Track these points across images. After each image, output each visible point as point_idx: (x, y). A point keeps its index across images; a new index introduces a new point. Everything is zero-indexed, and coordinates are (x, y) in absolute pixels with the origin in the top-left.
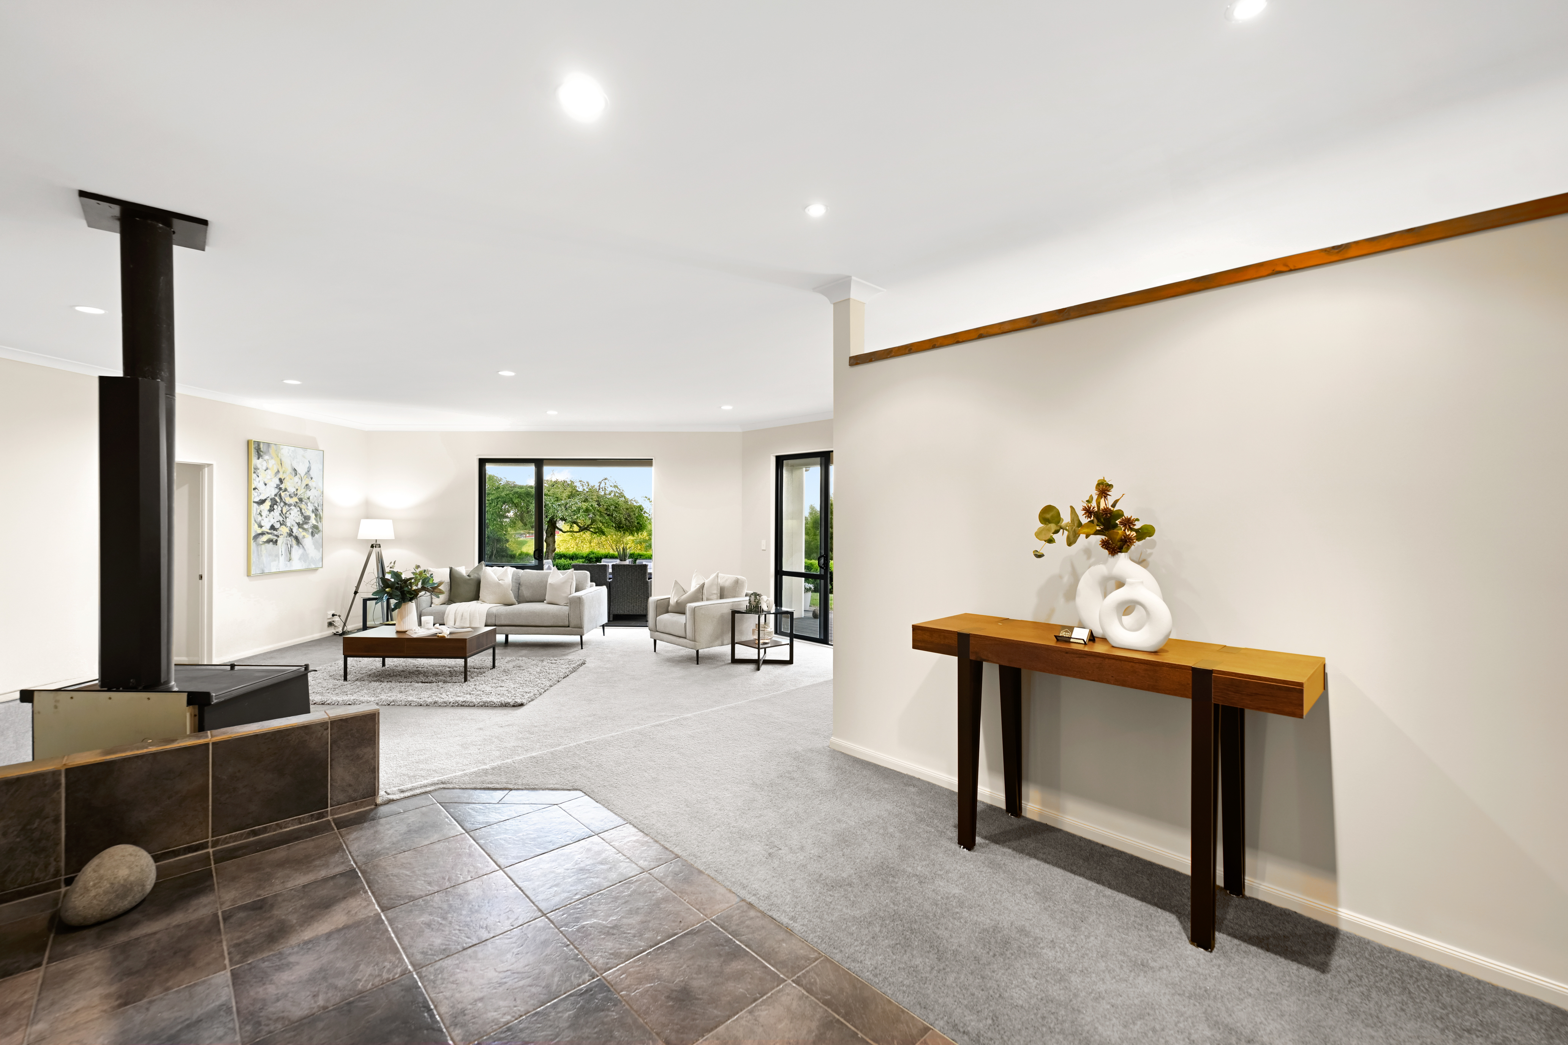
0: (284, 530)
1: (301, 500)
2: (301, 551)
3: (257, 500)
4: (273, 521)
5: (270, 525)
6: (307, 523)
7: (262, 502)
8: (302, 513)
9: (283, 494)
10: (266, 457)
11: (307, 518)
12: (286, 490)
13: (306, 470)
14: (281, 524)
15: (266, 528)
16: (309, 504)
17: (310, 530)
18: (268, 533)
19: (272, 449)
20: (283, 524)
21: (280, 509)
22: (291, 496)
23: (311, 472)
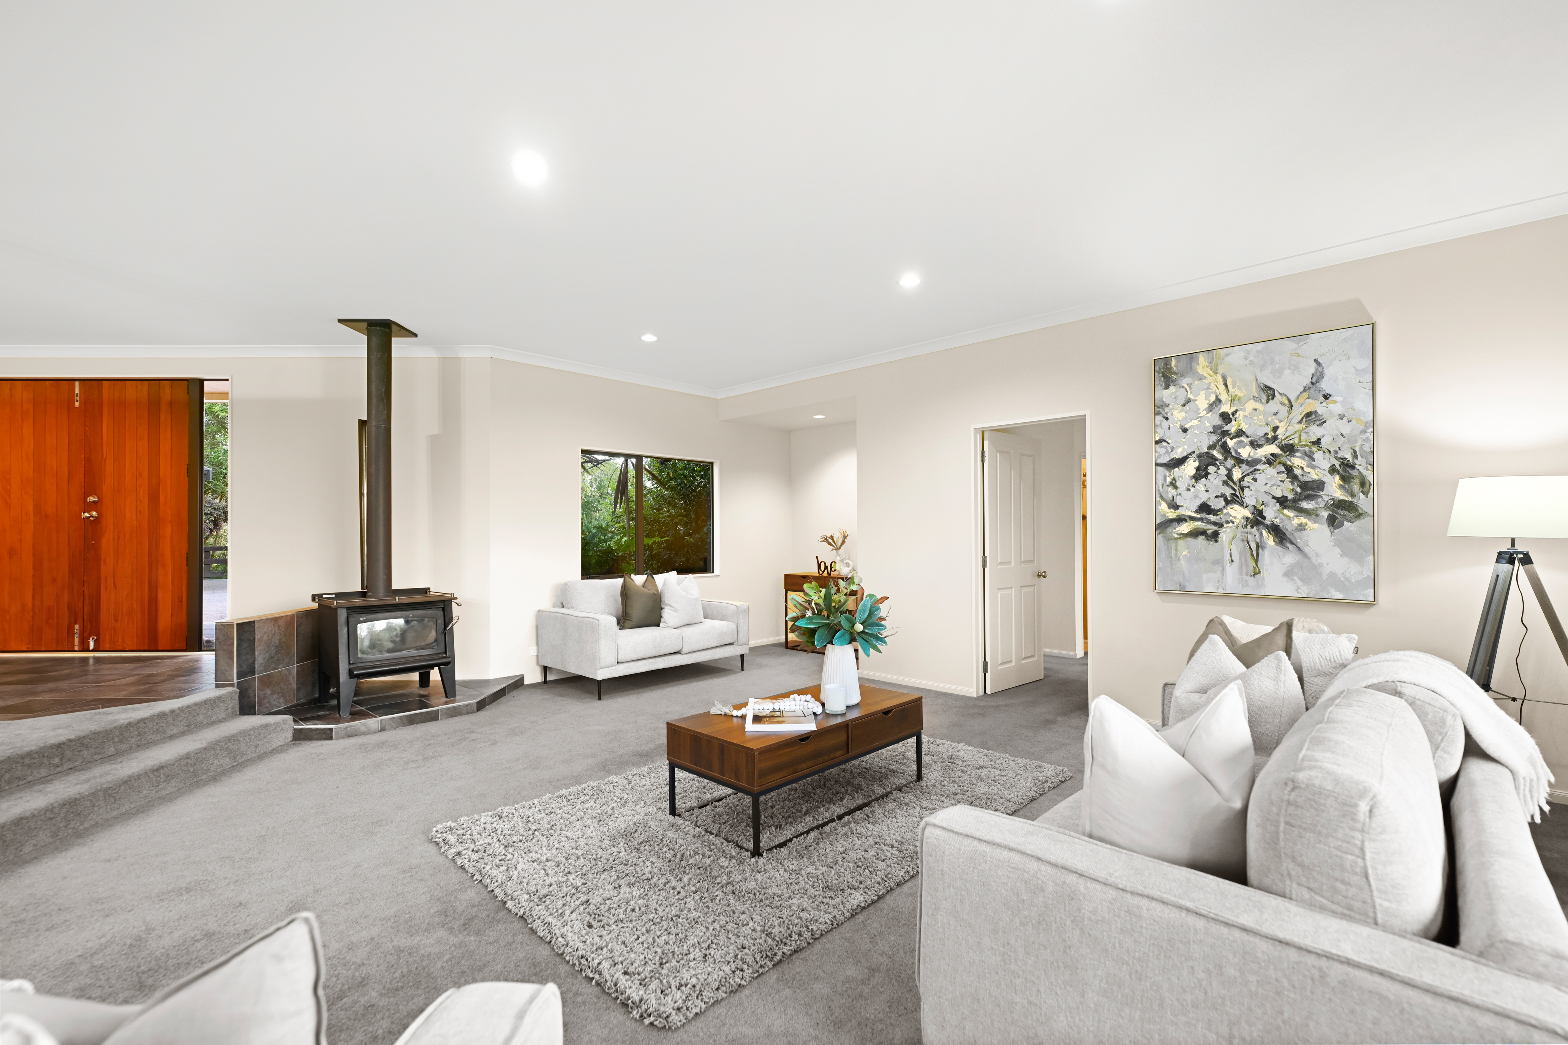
0: (1238, 513)
1: (1289, 449)
2: (1290, 558)
3: (1165, 459)
4: (1204, 497)
5: (1198, 502)
6: (1308, 498)
7: (1179, 462)
8: (1293, 478)
9: (1231, 443)
10: (1184, 382)
11: (1311, 489)
12: (1240, 433)
13: (1307, 381)
14: (1227, 502)
15: (1189, 508)
16: (1318, 455)
17: (1325, 514)
18: (1192, 519)
19: (1202, 366)
20: (1235, 499)
21: (1223, 471)
22: (1254, 445)
23: (1325, 385)
